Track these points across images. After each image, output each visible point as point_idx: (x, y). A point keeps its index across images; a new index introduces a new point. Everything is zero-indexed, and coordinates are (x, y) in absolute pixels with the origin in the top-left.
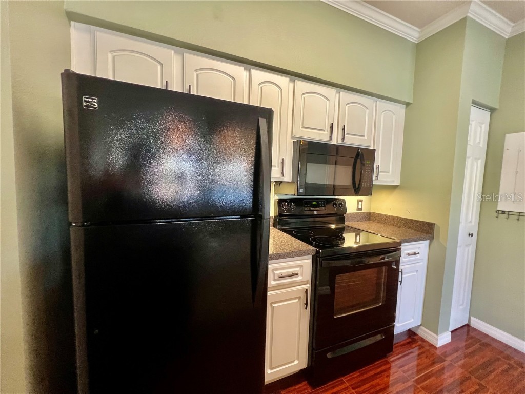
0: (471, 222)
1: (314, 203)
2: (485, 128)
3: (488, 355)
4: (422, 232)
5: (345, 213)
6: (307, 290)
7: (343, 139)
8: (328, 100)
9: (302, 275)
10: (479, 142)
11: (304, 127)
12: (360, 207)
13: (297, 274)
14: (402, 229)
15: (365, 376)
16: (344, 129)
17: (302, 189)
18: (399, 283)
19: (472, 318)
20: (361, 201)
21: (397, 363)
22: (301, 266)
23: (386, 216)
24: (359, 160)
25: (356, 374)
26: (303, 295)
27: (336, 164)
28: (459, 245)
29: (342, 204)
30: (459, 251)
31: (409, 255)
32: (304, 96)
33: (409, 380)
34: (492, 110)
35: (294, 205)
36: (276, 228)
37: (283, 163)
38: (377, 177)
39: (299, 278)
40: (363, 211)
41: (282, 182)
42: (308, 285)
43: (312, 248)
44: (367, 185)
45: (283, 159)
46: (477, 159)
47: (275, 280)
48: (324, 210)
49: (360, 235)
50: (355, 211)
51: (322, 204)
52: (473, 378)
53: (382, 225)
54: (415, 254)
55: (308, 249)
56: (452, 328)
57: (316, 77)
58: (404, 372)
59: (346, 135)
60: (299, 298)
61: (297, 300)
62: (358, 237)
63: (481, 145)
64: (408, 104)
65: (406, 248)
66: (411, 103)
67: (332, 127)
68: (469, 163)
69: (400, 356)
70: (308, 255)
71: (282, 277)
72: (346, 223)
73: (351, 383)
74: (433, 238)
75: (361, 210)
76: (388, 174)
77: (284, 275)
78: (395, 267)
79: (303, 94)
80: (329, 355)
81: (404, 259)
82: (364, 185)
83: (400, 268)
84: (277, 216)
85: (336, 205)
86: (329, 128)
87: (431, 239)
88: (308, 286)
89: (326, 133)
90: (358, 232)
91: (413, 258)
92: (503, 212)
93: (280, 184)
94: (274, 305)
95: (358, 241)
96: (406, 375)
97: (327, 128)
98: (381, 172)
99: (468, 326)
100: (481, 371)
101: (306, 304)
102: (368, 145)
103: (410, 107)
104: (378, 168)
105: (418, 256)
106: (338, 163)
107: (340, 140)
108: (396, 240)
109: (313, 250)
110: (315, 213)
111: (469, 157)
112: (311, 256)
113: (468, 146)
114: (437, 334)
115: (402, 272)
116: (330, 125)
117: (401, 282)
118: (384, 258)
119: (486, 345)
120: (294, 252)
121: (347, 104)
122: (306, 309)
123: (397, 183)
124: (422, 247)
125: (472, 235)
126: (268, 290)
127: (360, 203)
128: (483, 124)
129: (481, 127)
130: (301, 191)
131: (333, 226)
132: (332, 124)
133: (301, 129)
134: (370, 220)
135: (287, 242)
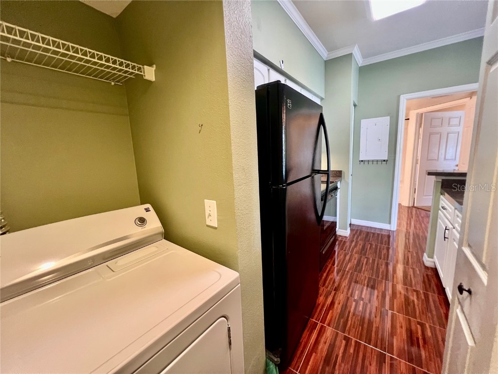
34: (355, 106)
66: (323, 99)
92: (362, 161)
114: (347, 230)
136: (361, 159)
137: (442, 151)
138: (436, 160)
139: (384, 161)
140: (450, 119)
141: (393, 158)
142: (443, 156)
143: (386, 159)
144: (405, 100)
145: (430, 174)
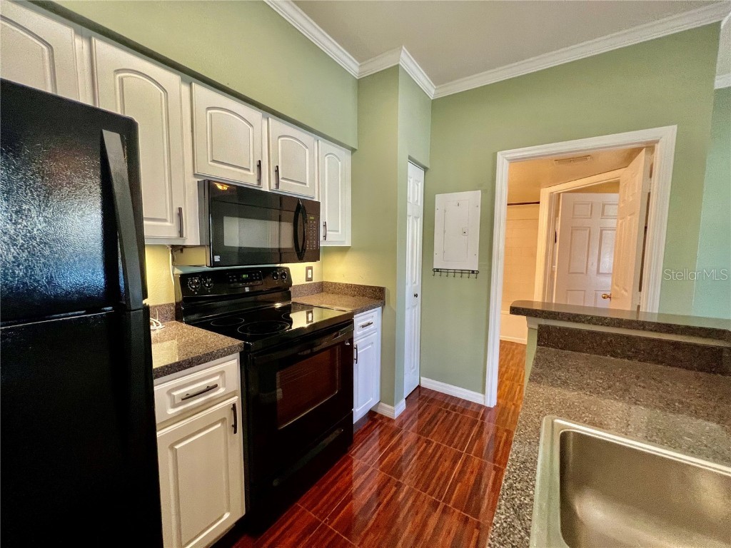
0: (415, 283)
1: (244, 276)
2: (421, 185)
3: (434, 408)
4: (375, 298)
5: (291, 286)
6: (234, 405)
7: (277, 185)
8: (251, 125)
9: (224, 386)
10: (417, 201)
11: (214, 161)
12: (310, 276)
13: (216, 386)
14: (356, 298)
15: (323, 487)
16: (277, 171)
17: (219, 257)
18: (355, 361)
19: (422, 378)
20: (311, 268)
21: (357, 454)
22: (222, 373)
23: (339, 284)
24: (300, 215)
25: (313, 489)
26: (228, 415)
27: (280, 221)
28: (407, 307)
29: (286, 274)
30: (407, 313)
31: (363, 326)
32: (209, 111)
33: (369, 467)
34: (425, 169)
35: (211, 282)
36: (182, 321)
37: (180, 214)
38: (325, 237)
39: (221, 391)
40: (313, 281)
41: (185, 247)
42: (236, 397)
43: (238, 342)
44: (313, 248)
45: (180, 209)
46: (416, 218)
47: (174, 406)
48: (261, 285)
49: (311, 312)
50: (304, 282)
51: (256, 276)
52: (422, 437)
53: (336, 296)
54: (369, 324)
55: (230, 345)
56: (406, 395)
57: (227, 86)
58: (365, 460)
59: (280, 180)
60: (223, 420)
61: (219, 425)
62: (310, 315)
63: (419, 204)
64: (353, 150)
65: (359, 320)
66: (356, 150)
67: (259, 166)
68: (410, 221)
69: (361, 444)
70: (232, 353)
71: (189, 397)
72: (293, 300)
73: (306, 505)
74: (384, 304)
75: (311, 279)
76: (337, 233)
77: (191, 394)
78: (348, 344)
79: (209, 108)
80: (275, 483)
81: (358, 333)
82: (309, 247)
83: (355, 343)
84: (180, 302)
85: (277, 276)
86: (256, 167)
87: (383, 305)
88: (236, 399)
89: (251, 173)
90: (309, 308)
91: (367, 329)
92: (438, 270)
93: (182, 251)
94: (177, 447)
95: (310, 319)
96: (366, 463)
97: (253, 166)
98: (329, 231)
99: (419, 386)
100: (428, 428)
101: (235, 426)
102: (311, 195)
103: (355, 154)
104: (325, 226)
105: (372, 326)
106: (282, 218)
107: (273, 186)
108: (349, 310)
109: (239, 345)
110: (247, 290)
111: (410, 216)
112: (237, 355)
113: (408, 204)
114: (393, 405)
115: (356, 348)
116: (256, 163)
117: (357, 359)
118: (337, 335)
119: (432, 400)
120: (207, 354)
121: (279, 137)
122: (235, 432)
123: (348, 244)
124: (374, 316)
125: (416, 296)
126: (158, 428)
127: (310, 271)
128: (419, 182)
129: (418, 185)
130: (217, 259)
131: (278, 305)
132: (260, 161)
133: (210, 163)
134: (322, 291)
135: (196, 341)
136: (436, 266)
137: (593, 259)
138: (582, 273)
139: (473, 272)
140: (604, 205)
141: (487, 268)
142: (595, 268)
143: (476, 269)
144: (506, 162)
145: (515, 311)
